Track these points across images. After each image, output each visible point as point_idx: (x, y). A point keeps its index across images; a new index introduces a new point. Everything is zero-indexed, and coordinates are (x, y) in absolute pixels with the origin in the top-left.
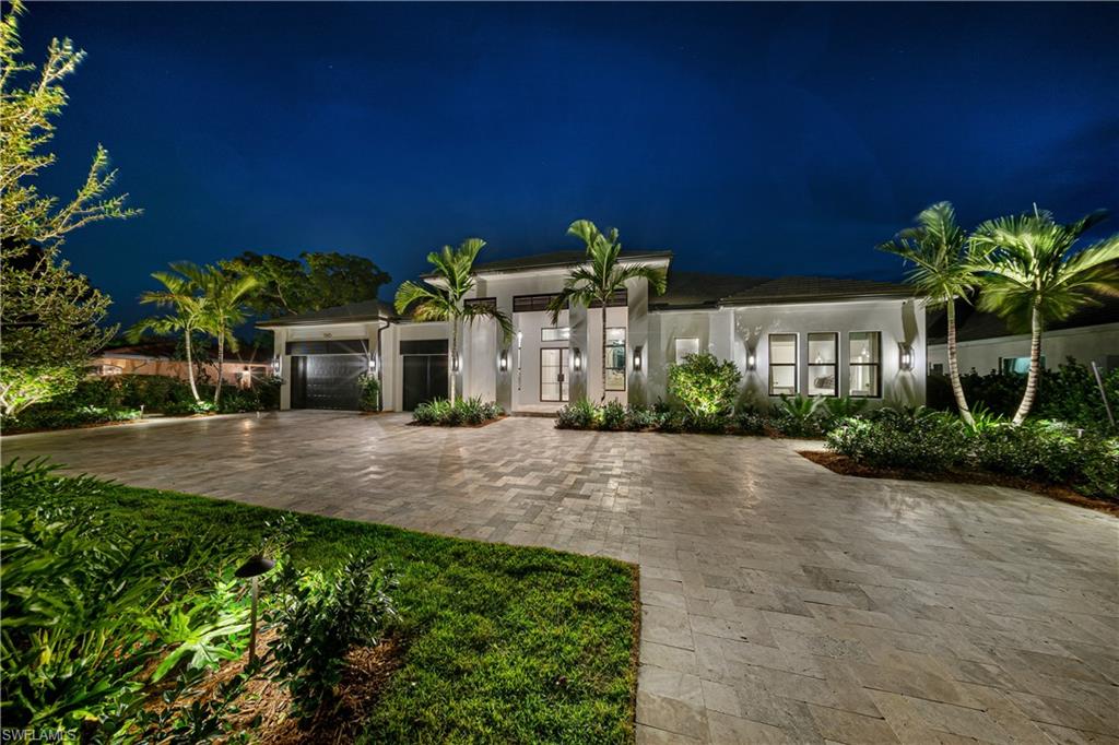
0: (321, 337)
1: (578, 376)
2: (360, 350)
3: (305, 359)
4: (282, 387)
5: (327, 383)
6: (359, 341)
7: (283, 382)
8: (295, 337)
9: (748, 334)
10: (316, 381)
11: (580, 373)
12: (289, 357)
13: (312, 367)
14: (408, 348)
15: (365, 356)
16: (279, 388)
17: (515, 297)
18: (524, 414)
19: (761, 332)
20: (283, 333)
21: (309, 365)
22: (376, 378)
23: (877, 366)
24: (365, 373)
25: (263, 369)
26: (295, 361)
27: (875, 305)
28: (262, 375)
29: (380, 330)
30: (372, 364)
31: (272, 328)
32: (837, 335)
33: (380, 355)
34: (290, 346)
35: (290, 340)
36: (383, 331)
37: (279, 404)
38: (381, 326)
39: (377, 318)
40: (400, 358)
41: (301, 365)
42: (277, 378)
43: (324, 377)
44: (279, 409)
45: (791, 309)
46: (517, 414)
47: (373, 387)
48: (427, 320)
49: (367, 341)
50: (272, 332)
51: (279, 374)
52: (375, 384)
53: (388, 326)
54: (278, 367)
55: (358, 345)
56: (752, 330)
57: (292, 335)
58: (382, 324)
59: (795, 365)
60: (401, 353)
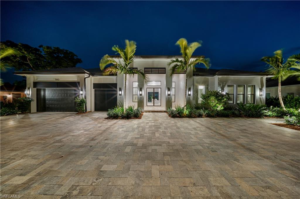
0: (54, 80)
1: (169, 98)
2: (76, 86)
3: (44, 90)
4: (32, 103)
5: (57, 100)
6: (76, 82)
7: (32, 100)
8: (38, 80)
9: (222, 85)
10: (51, 100)
11: (170, 96)
12: (35, 89)
13: (48, 93)
14: (96, 86)
15: (79, 89)
16: (30, 103)
17: (145, 68)
18: (149, 112)
19: (225, 84)
20: (31, 78)
21: (47, 93)
22: (84, 98)
23: (254, 95)
24: (79, 96)
25: (20, 94)
26: (38, 91)
27: (254, 77)
28: (19, 97)
29: (85, 78)
30: (81, 92)
31: (25, 75)
32: (244, 86)
33: (85, 88)
34: (35, 84)
35: (35, 81)
36: (86, 79)
37: (30, 110)
38: (86, 77)
39: (85, 73)
40: (93, 90)
41: (42, 93)
42: (28, 98)
43: (55, 98)
44: (30, 112)
45: (233, 77)
46: (146, 112)
47: (83, 102)
48: (110, 75)
49: (79, 83)
50: (25, 77)
51: (30, 96)
52: (83, 100)
53: (89, 77)
54: (29, 93)
55: (75, 84)
56: (223, 83)
57: (37, 79)
58: (86, 75)
59: (234, 94)
60: (94, 88)
